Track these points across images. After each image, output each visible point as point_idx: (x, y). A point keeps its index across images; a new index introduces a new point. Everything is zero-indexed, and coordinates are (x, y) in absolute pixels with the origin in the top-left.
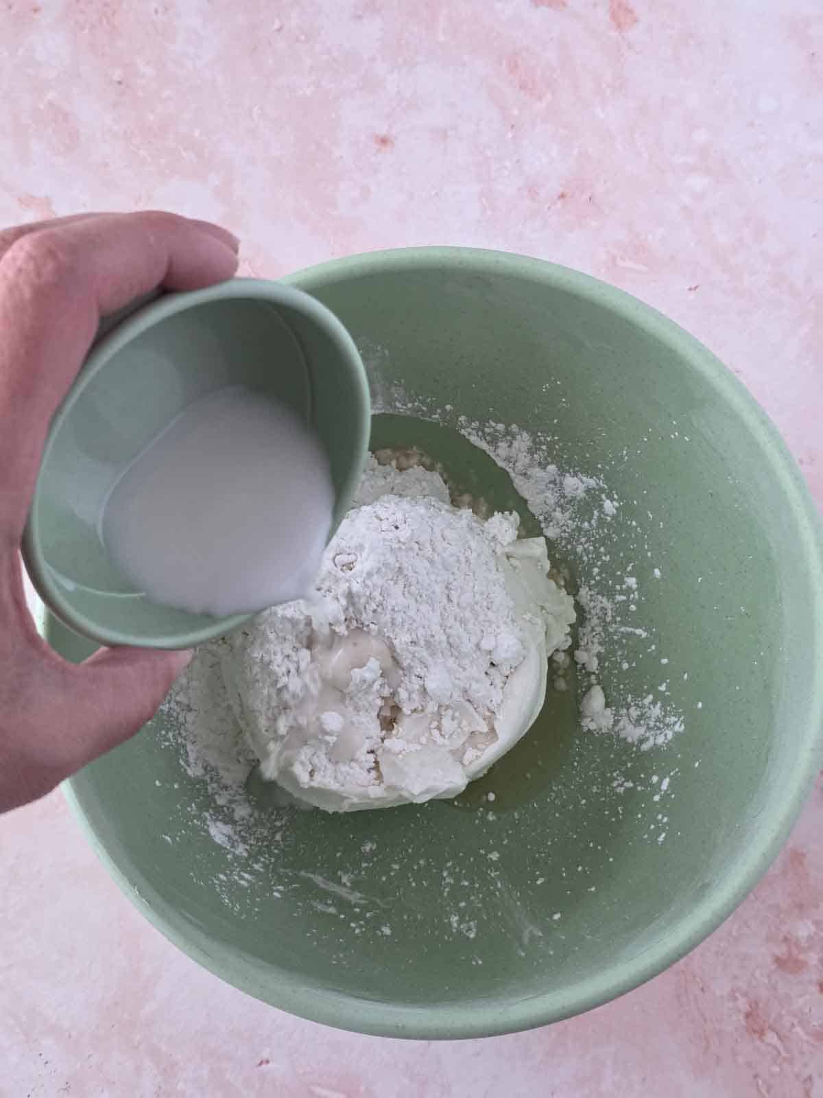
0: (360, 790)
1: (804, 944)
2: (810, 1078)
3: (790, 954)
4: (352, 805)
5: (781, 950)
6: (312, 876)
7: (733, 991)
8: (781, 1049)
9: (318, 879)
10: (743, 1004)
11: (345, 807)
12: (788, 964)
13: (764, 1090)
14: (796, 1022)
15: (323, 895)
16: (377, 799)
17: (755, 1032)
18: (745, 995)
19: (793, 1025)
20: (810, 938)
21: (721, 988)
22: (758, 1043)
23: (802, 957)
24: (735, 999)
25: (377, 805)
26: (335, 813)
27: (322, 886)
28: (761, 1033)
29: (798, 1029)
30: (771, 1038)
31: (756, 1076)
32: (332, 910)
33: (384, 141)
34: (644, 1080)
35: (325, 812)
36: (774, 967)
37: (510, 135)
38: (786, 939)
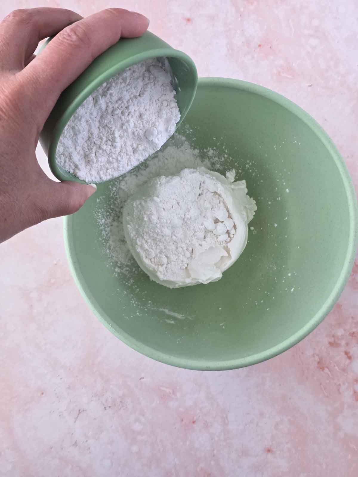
0: (182, 280)
1: (340, 337)
2: (340, 385)
3: (335, 341)
4: (179, 286)
5: (332, 340)
6: (164, 310)
7: (314, 354)
8: (330, 375)
9: (166, 311)
10: (317, 358)
11: (177, 286)
12: (333, 344)
13: (323, 389)
14: (335, 365)
15: (170, 317)
16: (189, 283)
17: (320, 368)
18: (317, 355)
19: (334, 366)
20: (342, 335)
21: (309, 353)
22: (322, 372)
23: (339, 342)
24: (314, 357)
25: (189, 285)
26: (173, 289)
27: (168, 313)
28: (323, 369)
29: (336, 368)
30: (326, 370)
31: (321, 384)
32: (173, 322)
33: (189, 20)
34: (280, 385)
35: (169, 288)
36: (329, 345)
37: (239, 19)
38: (333, 336)
